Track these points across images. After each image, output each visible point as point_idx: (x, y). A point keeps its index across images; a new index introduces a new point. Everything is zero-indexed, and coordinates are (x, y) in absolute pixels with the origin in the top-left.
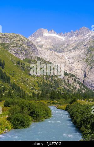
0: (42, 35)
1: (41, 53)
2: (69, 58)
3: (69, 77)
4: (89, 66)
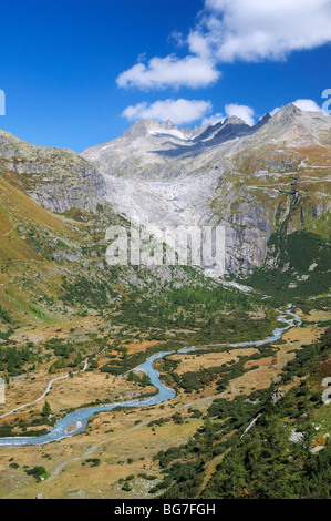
1: (115, 191)
4: (216, 218)
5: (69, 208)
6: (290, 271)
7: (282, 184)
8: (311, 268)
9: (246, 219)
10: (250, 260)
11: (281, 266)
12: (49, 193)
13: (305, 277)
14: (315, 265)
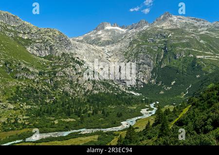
0: (104, 28)
1: (77, 48)
2: (109, 52)
3: (79, 77)
4: (127, 60)
5: (47, 55)
6: (162, 85)
7: (160, 45)
8: (173, 83)
9: (141, 60)
10: (142, 80)
11: (157, 83)
12: (37, 47)
13: (169, 88)
14: (174, 82)
